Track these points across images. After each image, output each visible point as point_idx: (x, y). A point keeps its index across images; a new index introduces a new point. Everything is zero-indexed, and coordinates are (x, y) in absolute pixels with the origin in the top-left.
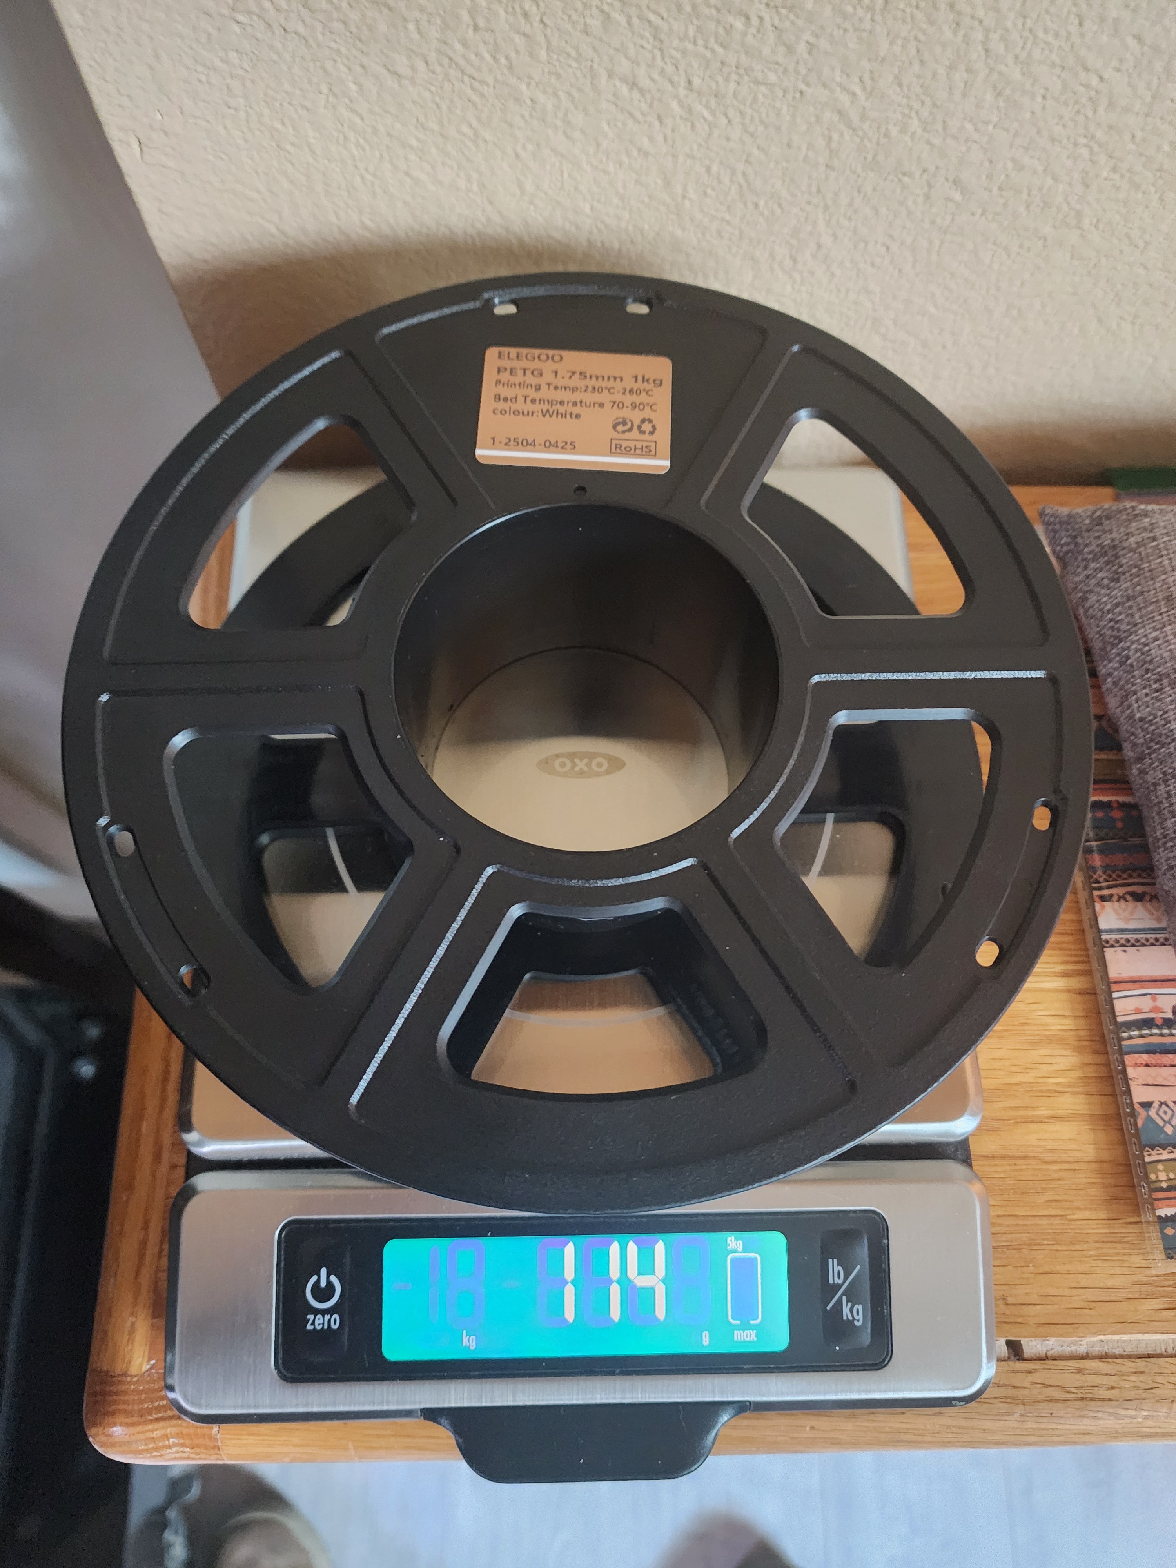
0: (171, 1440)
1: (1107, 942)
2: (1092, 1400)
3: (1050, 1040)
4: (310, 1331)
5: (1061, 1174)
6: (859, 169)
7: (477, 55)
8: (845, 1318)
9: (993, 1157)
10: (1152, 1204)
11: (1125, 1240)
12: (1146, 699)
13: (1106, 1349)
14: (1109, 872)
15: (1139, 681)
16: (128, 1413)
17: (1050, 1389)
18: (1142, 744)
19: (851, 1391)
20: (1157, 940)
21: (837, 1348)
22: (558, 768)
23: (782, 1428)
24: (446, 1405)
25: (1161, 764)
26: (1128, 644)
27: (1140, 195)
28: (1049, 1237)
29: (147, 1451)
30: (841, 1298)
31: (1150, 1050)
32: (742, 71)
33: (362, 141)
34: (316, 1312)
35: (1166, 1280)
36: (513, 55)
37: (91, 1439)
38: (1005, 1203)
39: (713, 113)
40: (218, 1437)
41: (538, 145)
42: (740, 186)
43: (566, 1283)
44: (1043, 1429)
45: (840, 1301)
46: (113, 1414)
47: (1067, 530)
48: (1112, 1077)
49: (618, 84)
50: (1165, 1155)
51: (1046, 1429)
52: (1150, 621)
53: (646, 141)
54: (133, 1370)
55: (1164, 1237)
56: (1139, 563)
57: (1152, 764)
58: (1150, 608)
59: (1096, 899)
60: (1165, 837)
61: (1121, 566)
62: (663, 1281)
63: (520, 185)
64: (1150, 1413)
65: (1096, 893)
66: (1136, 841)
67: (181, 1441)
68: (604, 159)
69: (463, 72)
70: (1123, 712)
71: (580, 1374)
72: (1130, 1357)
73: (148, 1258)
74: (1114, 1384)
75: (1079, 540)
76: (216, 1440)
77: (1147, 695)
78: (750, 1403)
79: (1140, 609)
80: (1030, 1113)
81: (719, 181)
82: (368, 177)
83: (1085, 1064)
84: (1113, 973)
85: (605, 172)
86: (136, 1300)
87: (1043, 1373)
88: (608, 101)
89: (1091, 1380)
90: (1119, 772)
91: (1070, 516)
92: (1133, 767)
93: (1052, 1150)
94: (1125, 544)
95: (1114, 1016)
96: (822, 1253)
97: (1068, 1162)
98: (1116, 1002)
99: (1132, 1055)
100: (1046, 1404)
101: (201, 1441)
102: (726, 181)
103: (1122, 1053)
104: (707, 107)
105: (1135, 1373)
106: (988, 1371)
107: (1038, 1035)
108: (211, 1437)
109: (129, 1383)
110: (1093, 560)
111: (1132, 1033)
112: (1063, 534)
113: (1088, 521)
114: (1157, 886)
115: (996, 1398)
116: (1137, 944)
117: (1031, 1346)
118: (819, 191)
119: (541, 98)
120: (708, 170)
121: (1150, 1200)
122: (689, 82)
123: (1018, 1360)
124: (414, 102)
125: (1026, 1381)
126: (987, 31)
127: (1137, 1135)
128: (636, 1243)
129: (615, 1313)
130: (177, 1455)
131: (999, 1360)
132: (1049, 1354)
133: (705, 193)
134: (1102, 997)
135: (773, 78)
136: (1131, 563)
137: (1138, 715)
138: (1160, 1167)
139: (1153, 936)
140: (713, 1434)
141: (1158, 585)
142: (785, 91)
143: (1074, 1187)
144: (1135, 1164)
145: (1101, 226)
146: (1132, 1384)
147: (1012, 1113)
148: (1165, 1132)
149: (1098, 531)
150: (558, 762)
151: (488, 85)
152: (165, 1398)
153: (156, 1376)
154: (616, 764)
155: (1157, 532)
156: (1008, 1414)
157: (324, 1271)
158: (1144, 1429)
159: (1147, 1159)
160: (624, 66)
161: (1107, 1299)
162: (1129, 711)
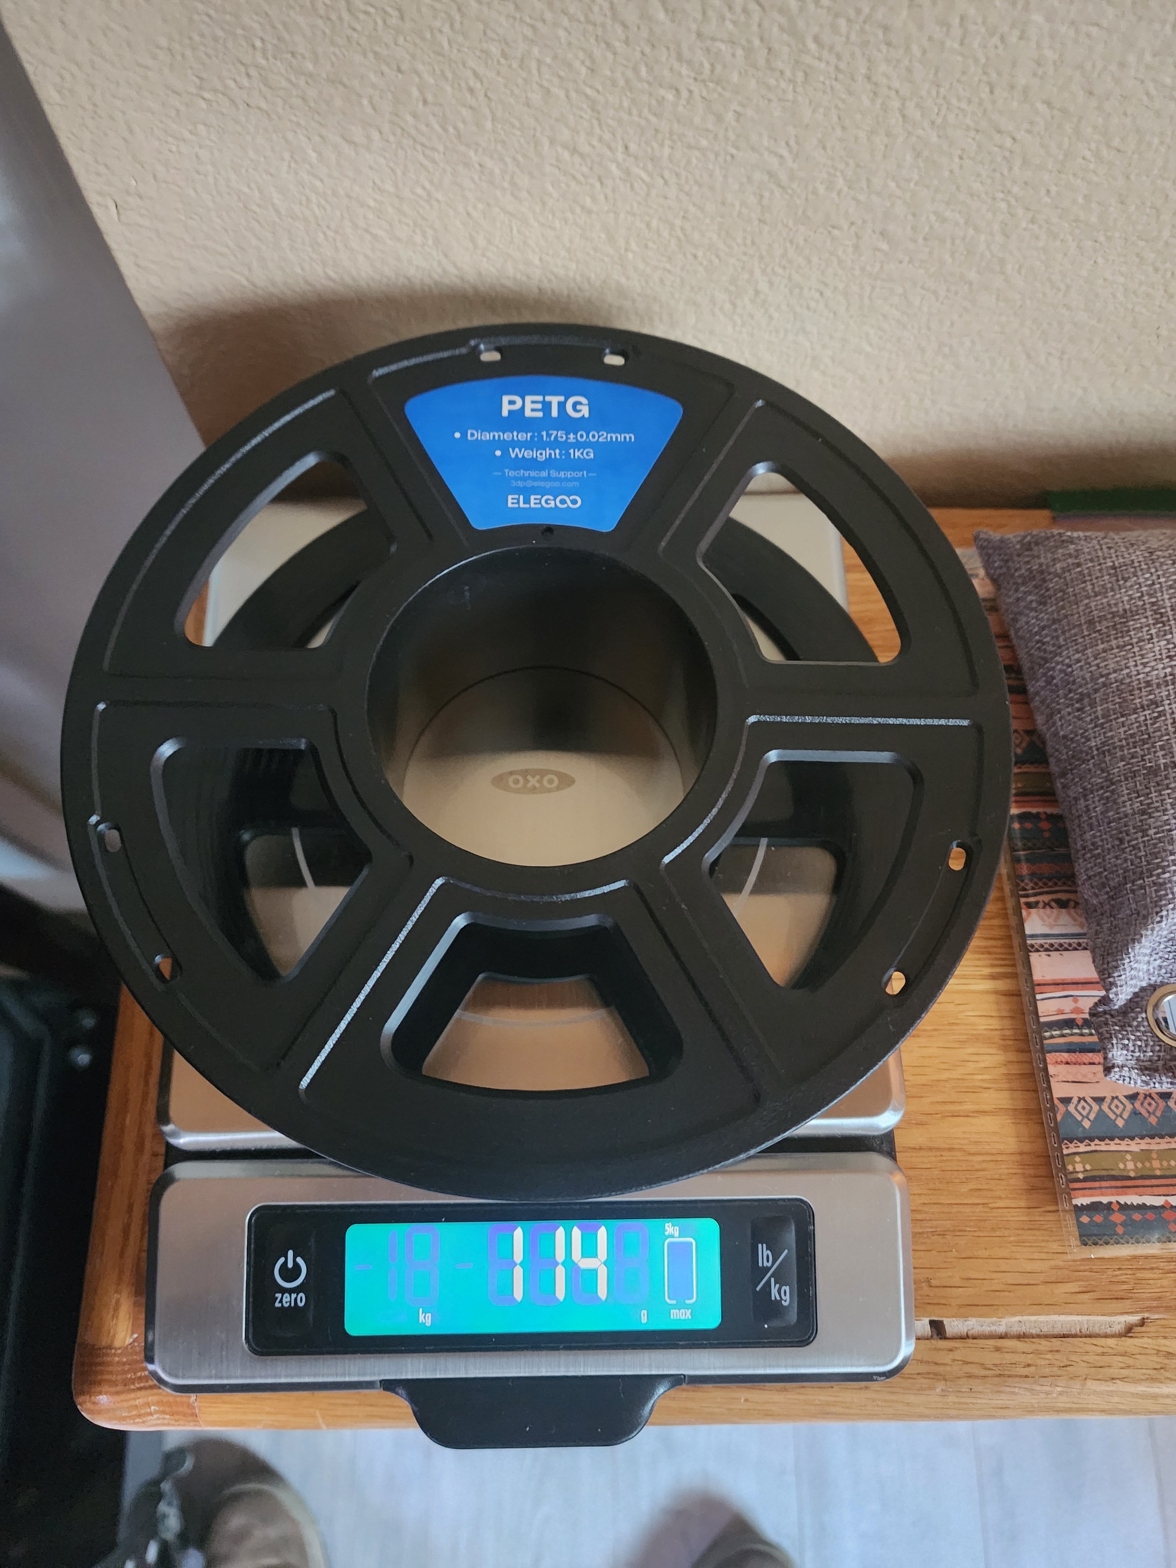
0: (153, 1408)
1: (1032, 946)
2: (1009, 1376)
3: (976, 1039)
4: (278, 1308)
5: (984, 1165)
6: (791, 224)
7: (427, 125)
8: (773, 1298)
9: (921, 1149)
10: (1069, 1194)
11: (1044, 1227)
12: (1068, 718)
13: (1023, 1329)
14: (1035, 880)
15: (1062, 701)
16: (114, 1383)
17: (970, 1365)
18: (1065, 760)
19: (778, 1366)
20: (1079, 944)
21: (766, 1326)
22: (511, 784)
23: (719, 1400)
24: (403, 1377)
25: (1081, 779)
26: (1053, 665)
27: (1058, 243)
28: (972, 1224)
29: (130, 1417)
30: (769, 1281)
31: (1071, 1049)
32: (675, 137)
33: (323, 202)
34: (284, 1291)
35: (1081, 1265)
36: (461, 126)
37: (79, 1407)
38: (930, 1192)
39: (650, 175)
40: (196, 1404)
41: (488, 205)
42: (679, 239)
43: (515, 1265)
44: (963, 1403)
45: (768, 1282)
46: (99, 1383)
47: (1000, 555)
48: (1033, 1074)
49: (559, 149)
50: (1082, 1148)
51: (967, 1404)
52: (1073, 644)
53: (588, 201)
54: (117, 1343)
55: (1080, 1225)
56: (1065, 587)
57: (1073, 779)
58: (1073, 632)
59: (1023, 906)
60: (1084, 848)
61: (1048, 590)
62: (605, 1263)
63: (473, 240)
64: (1064, 1389)
65: (1023, 900)
66: (1062, 850)
67: (162, 1408)
68: (550, 217)
69: (414, 140)
70: (1048, 729)
71: (527, 1349)
72: (1046, 1337)
73: (132, 1241)
74: (1030, 1362)
75: (1010, 564)
76: (194, 1408)
77: (1069, 714)
78: (685, 1376)
79: (1064, 633)
80: (957, 1108)
81: (660, 235)
82: (330, 234)
83: (1009, 1062)
84: (1037, 976)
85: (553, 228)
86: (120, 1279)
87: (963, 1351)
88: (552, 165)
89: (1009, 1358)
90: (1048, 784)
91: (1002, 541)
92: (1058, 781)
93: (977, 1143)
94: (1052, 570)
95: (1038, 1017)
96: (752, 1238)
97: (992, 1154)
98: (1039, 1003)
99: (1053, 1054)
100: (965, 1380)
101: (181, 1409)
102: (666, 234)
103: (1043, 1051)
104: (645, 169)
105: (1051, 1351)
106: (906, 1349)
107: (965, 1034)
108: (190, 1406)
109: (115, 1354)
110: (1023, 584)
111: (1054, 1033)
112: (996, 558)
113: (1018, 546)
114: (1079, 894)
115: (919, 1374)
116: (1061, 948)
117: (953, 1326)
118: (753, 243)
119: (489, 163)
120: (648, 225)
121: (1068, 1190)
122: (626, 148)
123: (941, 1339)
124: (371, 168)
125: (948, 1358)
126: (904, 100)
127: (1056, 1129)
128: (579, 1227)
129: (561, 1293)
130: (159, 1422)
131: (918, 1339)
132: (970, 1333)
133: (646, 246)
134: (1026, 999)
135: (704, 143)
136: (1057, 587)
137: (1062, 733)
138: (1077, 1159)
139: (1076, 941)
140: (650, 1405)
141: (1081, 608)
142: (717, 155)
143: (997, 1177)
144: (1054, 1156)
145: (1023, 271)
146: (1047, 1362)
147: (939, 1108)
148: (1084, 1127)
149: (1028, 556)
150: (511, 780)
151: (439, 152)
152: (145, 1369)
153: (137, 1349)
154: (566, 781)
155: (1082, 559)
156: (931, 1388)
157: (290, 1253)
158: (1059, 1404)
159: (1065, 1152)
160: (565, 134)
161: (1026, 1282)
162: (1053, 729)
